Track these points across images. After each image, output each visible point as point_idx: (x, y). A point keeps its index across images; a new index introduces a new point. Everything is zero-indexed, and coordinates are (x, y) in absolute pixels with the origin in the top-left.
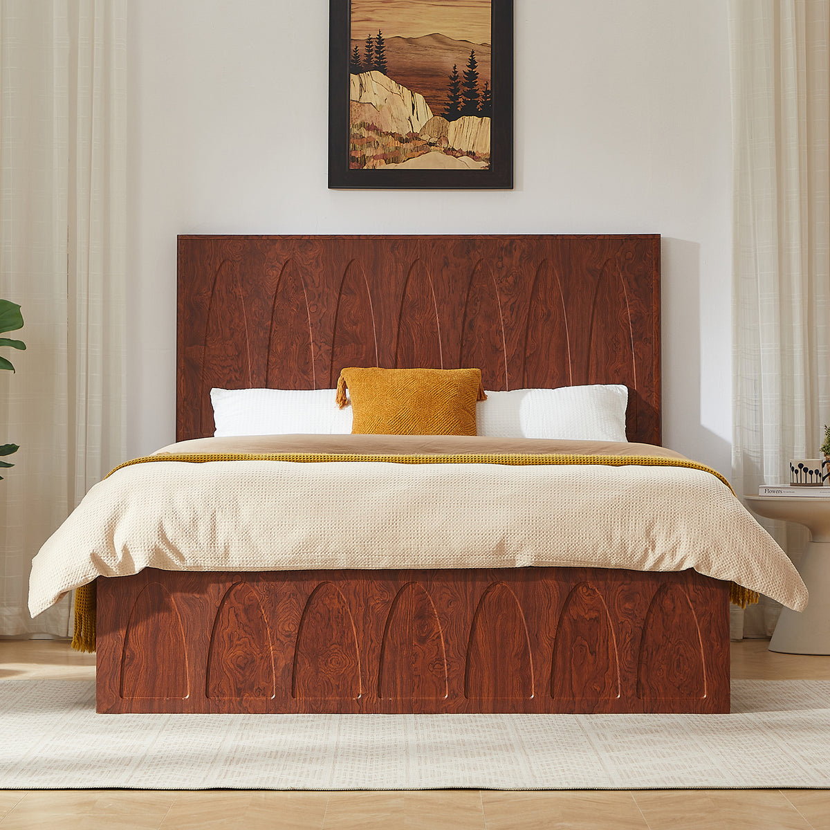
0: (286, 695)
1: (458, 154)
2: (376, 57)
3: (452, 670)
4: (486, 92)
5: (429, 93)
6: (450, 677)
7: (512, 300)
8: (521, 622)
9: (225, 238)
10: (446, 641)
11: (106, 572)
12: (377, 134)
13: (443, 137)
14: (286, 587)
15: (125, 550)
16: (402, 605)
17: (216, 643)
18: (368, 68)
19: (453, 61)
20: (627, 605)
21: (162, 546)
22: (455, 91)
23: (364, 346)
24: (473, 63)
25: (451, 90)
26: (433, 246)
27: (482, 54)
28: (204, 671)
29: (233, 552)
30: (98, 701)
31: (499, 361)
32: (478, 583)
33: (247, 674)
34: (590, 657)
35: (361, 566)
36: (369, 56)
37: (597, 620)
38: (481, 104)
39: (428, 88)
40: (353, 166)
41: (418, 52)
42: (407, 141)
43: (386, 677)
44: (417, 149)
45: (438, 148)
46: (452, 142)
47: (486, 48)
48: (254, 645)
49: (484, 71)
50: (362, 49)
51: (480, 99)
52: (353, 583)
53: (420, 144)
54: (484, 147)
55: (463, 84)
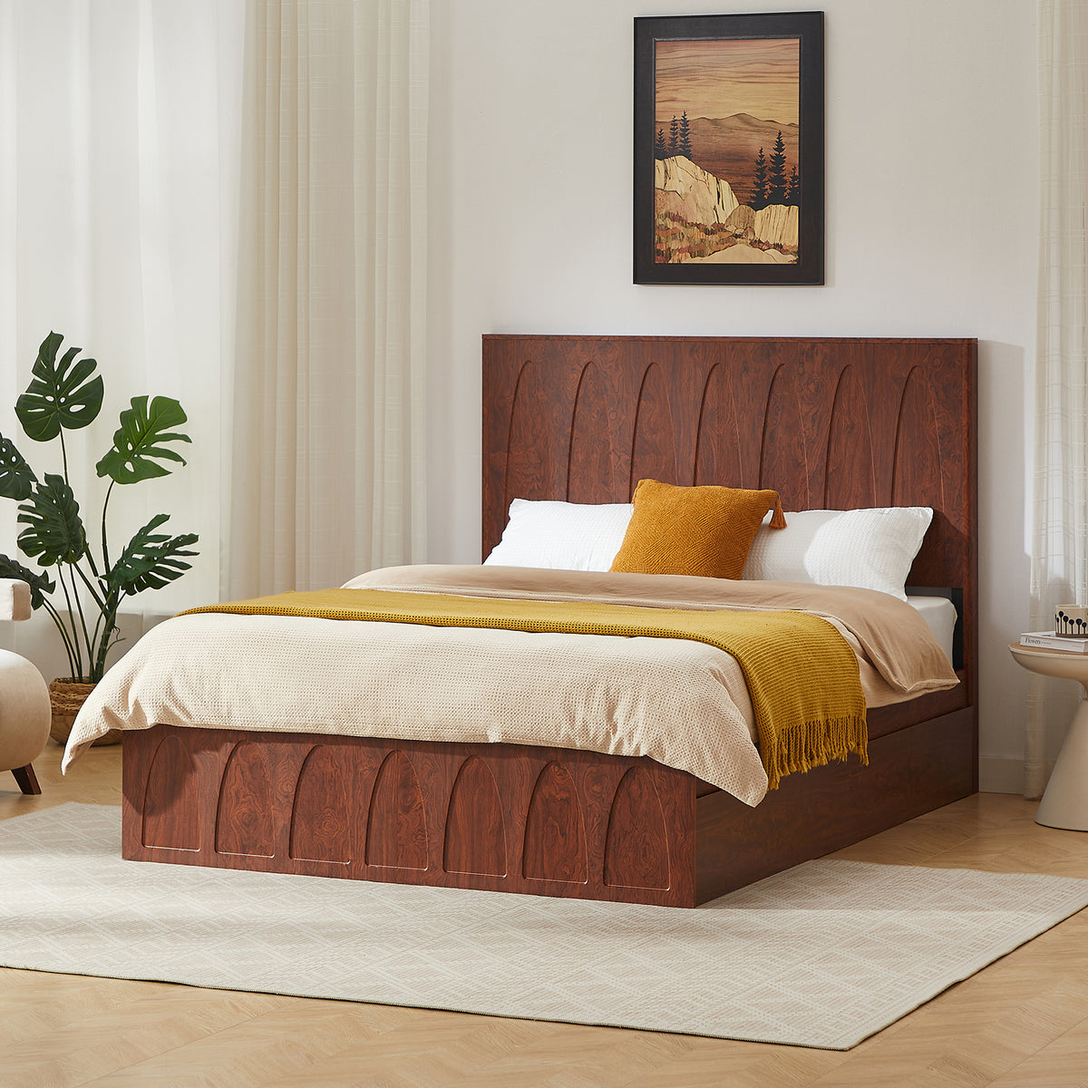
0: (284, 855)
1: (765, 247)
2: (681, 141)
3: (431, 842)
4: (794, 178)
5: (735, 179)
6: (431, 849)
7: (814, 410)
8: (497, 798)
9: (526, 338)
10: (427, 812)
11: (119, 725)
12: (682, 225)
13: (749, 228)
14: (284, 748)
15: (137, 703)
16: (388, 773)
17: (224, 800)
18: (673, 153)
19: (760, 144)
20: (595, 788)
21: (168, 703)
22: (761, 177)
23: (664, 457)
24: (780, 146)
25: (758, 176)
26: (733, 349)
27: (790, 135)
28: (213, 826)
29: (235, 712)
30: (124, 847)
31: (801, 477)
32: (457, 757)
33: (252, 831)
34: (561, 840)
35: (349, 733)
36: (674, 140)
37: (567, 800)
38: (788, 191)
39: (734, 174)
40: (659, 260)
41: (724, 135)
42: (712, 232)
43: (373, 843)
44: (722, 241)
45: (744, 240)
46: (760, 232)
47: (794, 129)
48: (257, 804)
49: (792, 154)
50: (667, 132)
51: (788, 185)
52: (344, 748)
53: (725, 235)
54: (792, 239)
55: (770, 170)
